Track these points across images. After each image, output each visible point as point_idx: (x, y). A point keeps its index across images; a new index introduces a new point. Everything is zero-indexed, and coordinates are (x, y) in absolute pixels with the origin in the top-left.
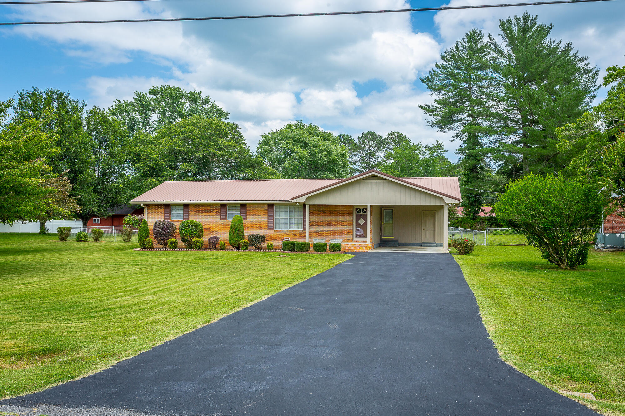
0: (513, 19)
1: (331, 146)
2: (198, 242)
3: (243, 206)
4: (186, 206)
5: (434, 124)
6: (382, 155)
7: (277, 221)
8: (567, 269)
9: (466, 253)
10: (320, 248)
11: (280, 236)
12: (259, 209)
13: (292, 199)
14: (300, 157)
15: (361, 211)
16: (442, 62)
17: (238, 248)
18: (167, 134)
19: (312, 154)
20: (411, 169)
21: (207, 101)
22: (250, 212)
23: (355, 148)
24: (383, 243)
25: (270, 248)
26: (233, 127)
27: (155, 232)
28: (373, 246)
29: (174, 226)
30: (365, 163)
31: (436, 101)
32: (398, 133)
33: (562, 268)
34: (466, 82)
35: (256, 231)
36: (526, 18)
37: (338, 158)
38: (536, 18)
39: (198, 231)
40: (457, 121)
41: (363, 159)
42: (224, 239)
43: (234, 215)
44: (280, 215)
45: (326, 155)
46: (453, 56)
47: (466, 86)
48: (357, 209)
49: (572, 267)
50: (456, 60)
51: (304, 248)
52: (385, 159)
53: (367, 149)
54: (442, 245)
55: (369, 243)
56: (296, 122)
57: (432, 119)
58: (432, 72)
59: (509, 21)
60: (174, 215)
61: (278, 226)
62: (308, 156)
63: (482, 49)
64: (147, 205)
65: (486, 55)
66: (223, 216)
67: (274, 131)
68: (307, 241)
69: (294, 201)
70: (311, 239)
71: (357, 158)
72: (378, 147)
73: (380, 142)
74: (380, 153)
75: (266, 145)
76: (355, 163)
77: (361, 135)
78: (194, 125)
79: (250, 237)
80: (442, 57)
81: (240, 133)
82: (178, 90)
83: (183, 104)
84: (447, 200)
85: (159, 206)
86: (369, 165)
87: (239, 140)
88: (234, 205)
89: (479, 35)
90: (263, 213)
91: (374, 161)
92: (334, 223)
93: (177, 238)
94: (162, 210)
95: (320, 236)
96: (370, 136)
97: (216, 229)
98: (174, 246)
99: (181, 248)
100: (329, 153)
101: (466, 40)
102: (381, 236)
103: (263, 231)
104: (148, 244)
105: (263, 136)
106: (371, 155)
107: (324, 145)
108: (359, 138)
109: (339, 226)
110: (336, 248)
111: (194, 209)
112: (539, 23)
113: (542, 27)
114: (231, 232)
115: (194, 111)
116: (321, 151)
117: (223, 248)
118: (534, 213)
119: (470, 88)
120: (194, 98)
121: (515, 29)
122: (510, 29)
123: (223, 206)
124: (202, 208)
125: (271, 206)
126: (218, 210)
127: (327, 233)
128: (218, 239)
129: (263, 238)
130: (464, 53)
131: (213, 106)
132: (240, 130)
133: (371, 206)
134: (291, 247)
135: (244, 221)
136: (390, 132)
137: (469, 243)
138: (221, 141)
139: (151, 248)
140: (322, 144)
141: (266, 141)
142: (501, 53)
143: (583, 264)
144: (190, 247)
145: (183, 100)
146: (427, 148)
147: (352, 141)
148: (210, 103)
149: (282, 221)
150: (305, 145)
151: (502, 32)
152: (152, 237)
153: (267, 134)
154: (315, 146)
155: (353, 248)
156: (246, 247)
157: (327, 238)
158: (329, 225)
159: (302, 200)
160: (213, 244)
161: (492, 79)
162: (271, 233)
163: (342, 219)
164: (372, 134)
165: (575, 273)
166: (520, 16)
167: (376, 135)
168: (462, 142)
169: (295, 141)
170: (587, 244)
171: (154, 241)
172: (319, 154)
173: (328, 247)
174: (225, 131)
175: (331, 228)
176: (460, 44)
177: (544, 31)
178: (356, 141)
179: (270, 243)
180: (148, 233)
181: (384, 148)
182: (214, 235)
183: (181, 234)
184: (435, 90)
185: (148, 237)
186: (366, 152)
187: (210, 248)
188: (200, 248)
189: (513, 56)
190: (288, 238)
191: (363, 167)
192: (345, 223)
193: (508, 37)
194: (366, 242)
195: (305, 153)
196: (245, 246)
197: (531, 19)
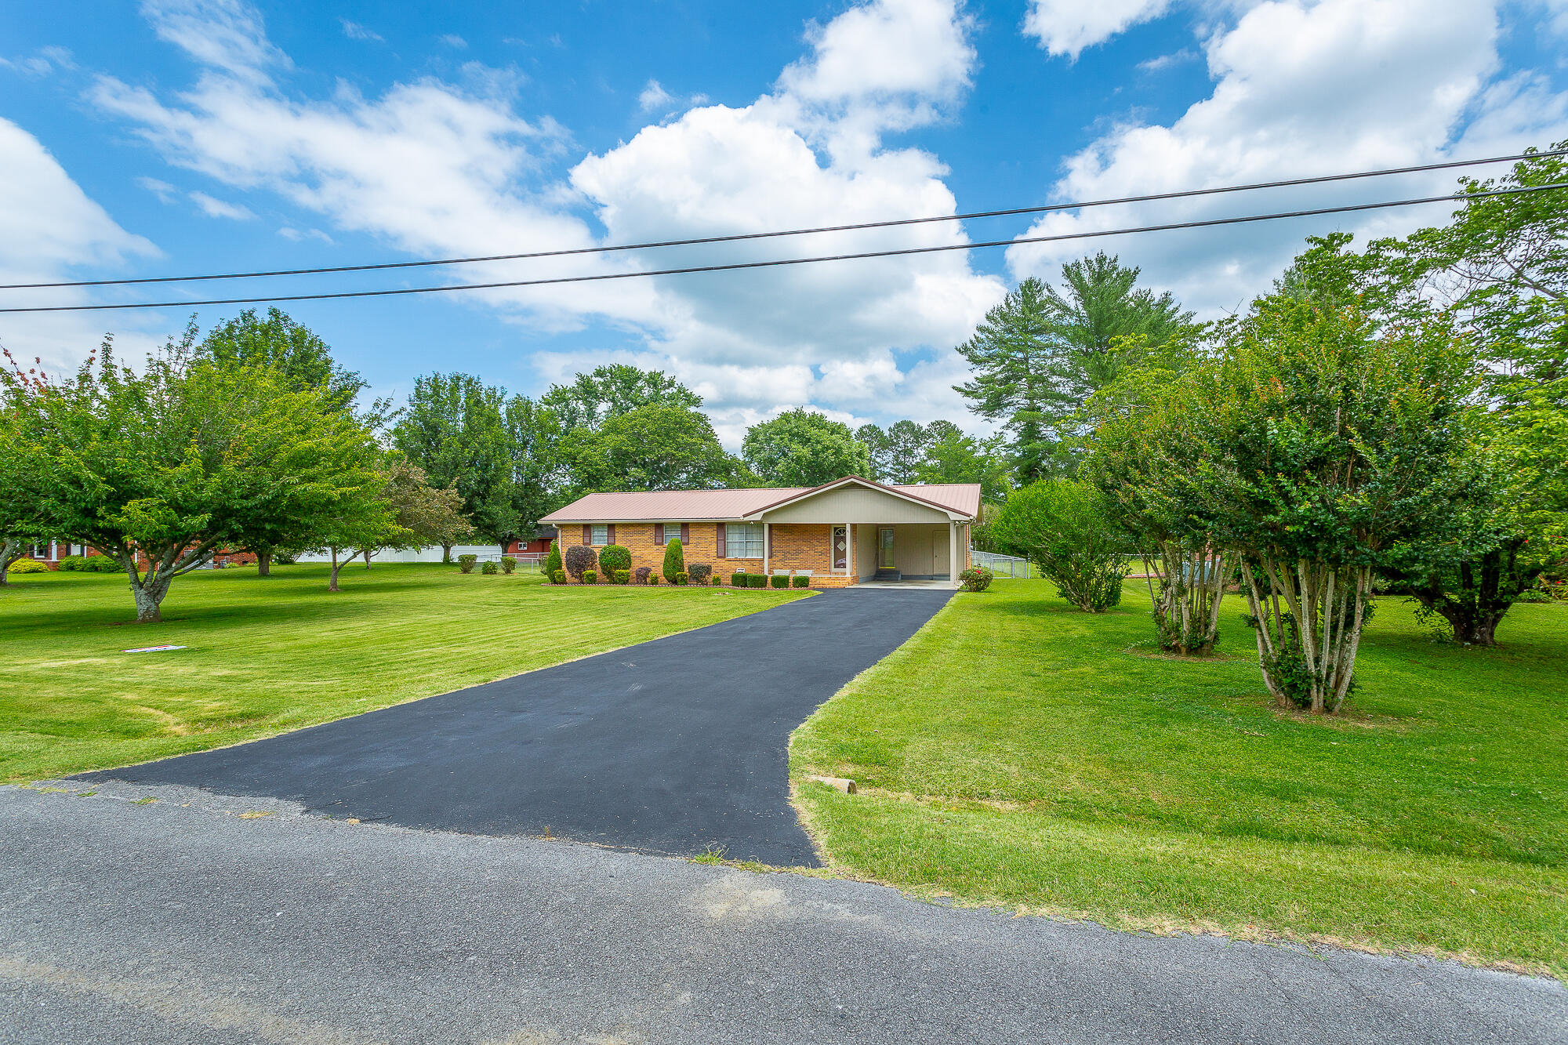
0: (1082, 261)
1: (840, 442)
2: (623, 574)
3: (685, 526)
4: (611, 527)
5: (977, 410)
6: (921, 452)
7: (730, 546)
8: (1091, 612)
9: (978, 590)
10: (781, 583)
11: (733, 565)
12: (705, 529)
13: (744, 516)
14: (798, 457)
15: (839, 531)
16: (987, 324)
17: (674, 582)
18: (613, 429)
19: (815, 453)
20: (960, 472)
21: (671, 384)
22: (694, 534)
23: (885, 444)
24: (880, 576)
25: (717, 582)
26: (701, 418)
27: (567, 561)
28: (855, 580)
29: (593, 553)
30: (900, 464)
31: (977, 379)
32: (944, 422)
33: (1084, 611)
34: (1020, 351)
35: (702, 560)
36: (1101, 260)
37: (852, 459)
38: (1115, 260)
39: (626, 559)
40: (1008, 404)
41: (896, 458)
42: (658, 571)
43: (673, 537)
44: (734, 538)
45: (834, 454)
46: (1003, 317)
47: (1020, 355)
48: (835, 529)
49: (1099, 609)
50: (1006, 321)
51: (759, 582)
52: (925, 458)
53: (901, 444)
54: (946, 577)
55: (848, 575)
56: (795, 411)
57: (974, 403)
58: (974, 339)
59: (1077, 265)
60: (596, 538)
61: (730, 553)
62: (809, 456)
63: (1042, 306)
64: (561, 526)
65: (1048, 312)
66: (659, 540)
67: (765, 423)
68: (766, 573)
69: (746, 519)
70: (770, 571)
71: (889, 456)
72: (918, 442)
73: (918, 435)
74: (920, 451)
75: (754, 440)
76: (884, 466)
77: (892, 427)
78: (647, 417)
79: (690, 568)
80: (988, 317)
81: (709, 426)
82: (632, 370)
83: (641, 388)
84: (953, 516)
85: (576, 526)
86: (904, 467)
87: (708, 436)
88: (672, 525)
89: (1037, 285)
90: (711, 535)
91: (910, 461)
92: (805, 548)
93: (598, 571)
94: (581, 533)
95: (785, 567)
96: (906, 427)
97: (650, 558)
98: (593, 580)
99: (602, 583)
100: (838, 451)
101: (1020, 292)
102: (878, 565)
103: (711, 560)
104: (559, 577)
105: (749, 429)
106: (907, 452)
107: (831, 441)
108: (890, 430)
109: (812, 553)
110: (802, 583)
111: (621, 530)
112: (1121, 266)
113: (1127, 273)
114: (666, 560)
115: (655, 399)
116: (828, 448)
117: (655, 582)
118: (1040, 534)
119: (1026, 359)
120: (654, 380)
121: (1086, 275)
122: (1078, 274)
123: (659, 526)
124: (631, 529)
125: (721, 526)
126: (652, 532)
127: (796, 563)
128: (648, 570)
129: (708, 570)
130: (1017, 308)
131: (681, 390)
132: (709, 422)
133: (854, 526)
134: (741, 581)
135: (683, 547)
136: (934, 421)
137: (982, 576)
138: (683, 438)
139: (564, 582)
140: (826, 438)
141: (753, 436)
142: (1066, 309)
143: (1114, 604)
144: (614, 582)
145: (640, 384)
146: (983, 443)
147: (881, 434)
148: (676, 386)
149: (737, 546)
150: (805, 441)
151: (1067, 282)
152: (564, 567)
153: (756, 426)
154: (818, 442)
155: (826, 582)
156: (684, 581)
157: (793, 569)
158: (798, 552)
159: (758, 517)
160: (643, 577)
161: (1057, 346)
162: (721, 562)
163: (814, 542)
164: (909, 424)
165: (1101, 616)
166: (1093, 257)
167: (913, 425)
168: (1016, 434)
169: (793, 435)
170: (1120, 578)
171: (567, 574)
172: (824, 452)
173: (791, 581)
174: (688, 424)
175: (801, 556)
176: (1012, 299)
177: (1129, 277)
178: (887, 434)
179: (717, 575)
180: (560, 563)
181: (926, 442)
182: (645, 565)
183: (601, 564)
184: (975, 362)
185: (560, 568)
186: (900, 449)
187: (638, 583)
188: (625, 583)
189: (1083, 313)
190: (741, 570)
191: (896, 470)
192: (820, 549)
193: (1076, 287)
194: (845, 574)
195: (806, 452)
196: (682, 579)
197: (1108, 261)
